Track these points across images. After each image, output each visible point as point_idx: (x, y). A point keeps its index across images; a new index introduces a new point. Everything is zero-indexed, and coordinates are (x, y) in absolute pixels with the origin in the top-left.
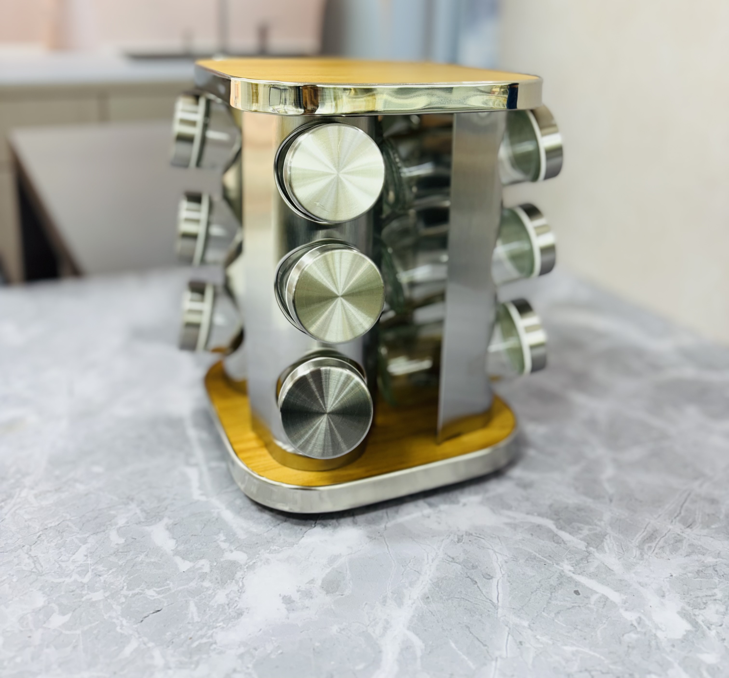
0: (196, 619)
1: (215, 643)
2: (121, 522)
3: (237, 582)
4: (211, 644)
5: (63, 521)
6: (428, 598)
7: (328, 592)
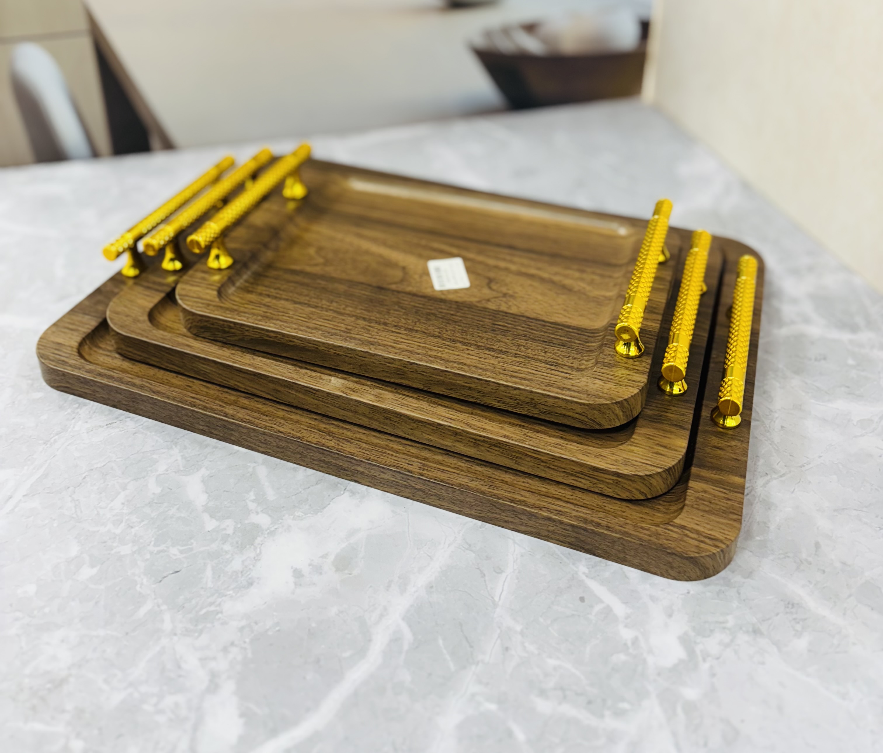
0: (210, 585)
1: (221, 612)
2: (161, 468)
3: (255, 549)
4: (218, 613)
5: (109, 462)
6: (432, 587)
7: (338, 570)
